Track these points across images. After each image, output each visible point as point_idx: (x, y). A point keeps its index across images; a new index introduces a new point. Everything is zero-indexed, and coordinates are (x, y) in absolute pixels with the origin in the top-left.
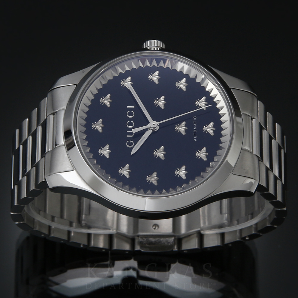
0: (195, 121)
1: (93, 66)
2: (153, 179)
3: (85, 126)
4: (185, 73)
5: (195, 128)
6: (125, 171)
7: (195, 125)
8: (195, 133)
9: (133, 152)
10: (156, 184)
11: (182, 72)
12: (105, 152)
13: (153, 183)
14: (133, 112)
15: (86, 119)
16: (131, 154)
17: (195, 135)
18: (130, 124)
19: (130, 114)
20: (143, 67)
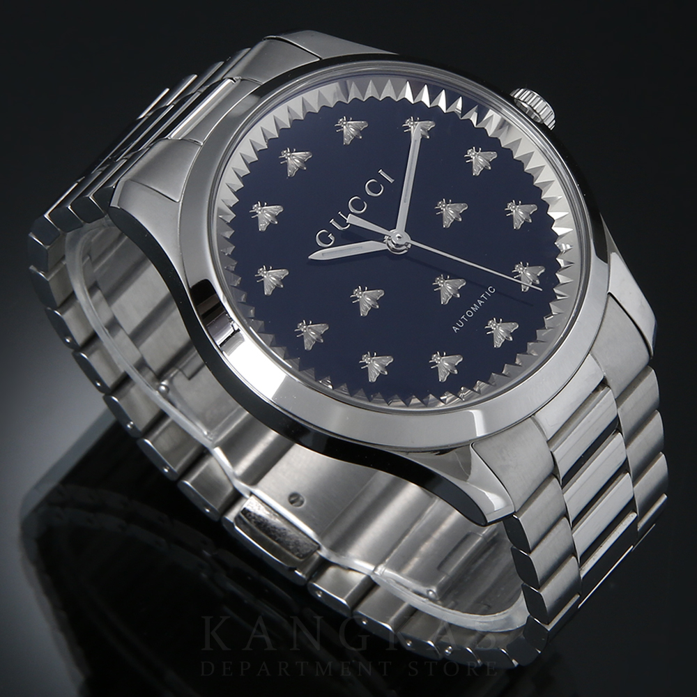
0: (486, 295)
1: (377, 50)
2: (311, 333)
3: (271, 142)
4: (543, 197)
5: (474, 307)
6: (271, 278)
7: (480, 302)
8: (466, 317)
9: (316, 256)
10: (308, 346)
11: (542, 191)
12: (266, 214)
13: (305, 341)
14: (382, 188)
15: (282, 131)
16: (310, 257)
17: (463, 320)
18: (358, 205)
19: (374, 188)
20: (475, 123)
